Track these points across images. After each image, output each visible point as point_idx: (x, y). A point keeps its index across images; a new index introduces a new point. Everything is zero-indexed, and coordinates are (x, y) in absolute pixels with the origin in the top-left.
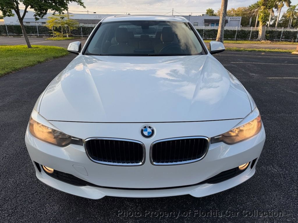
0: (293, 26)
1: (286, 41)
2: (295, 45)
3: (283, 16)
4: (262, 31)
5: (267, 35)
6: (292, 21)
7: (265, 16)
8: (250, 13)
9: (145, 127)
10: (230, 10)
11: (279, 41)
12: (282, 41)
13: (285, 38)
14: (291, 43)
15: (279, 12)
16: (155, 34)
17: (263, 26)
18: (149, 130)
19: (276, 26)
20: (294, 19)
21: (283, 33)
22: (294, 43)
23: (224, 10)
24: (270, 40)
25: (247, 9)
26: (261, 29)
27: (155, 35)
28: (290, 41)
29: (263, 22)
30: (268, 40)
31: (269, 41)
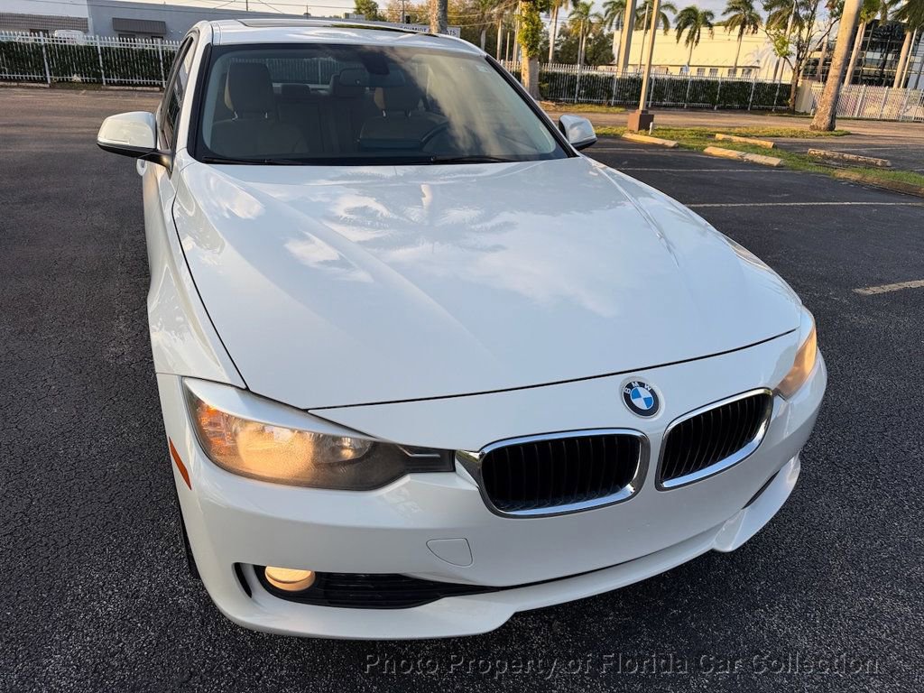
0: (587, 63)
1: (588, 103)
2: (611, 113)
3: (562, 32)
4: (530, 72)
5: (542, 86)
6: (586, 48)
7: (532, 30)
8: (480, 19)
9: (630, 386)
10: (422, 7)
11: (573, 102)
12: (581, 103)
13: (587, 95)
14: (604, 109)
15: (554, 20)
16: (328, 83)
17: (530, 59)
18: (644, 393)
19: (550, 58)
20: (589, 41)
21: (580, 81)
22: (611, 109)
23: (440, 7)
24: (552, 101)
25: (470, 6)
26: (527, 67)
27: (327, 87)
28: (599, 104)
29: (530, 49)
30: (546, 99)
31: (549, 103)
